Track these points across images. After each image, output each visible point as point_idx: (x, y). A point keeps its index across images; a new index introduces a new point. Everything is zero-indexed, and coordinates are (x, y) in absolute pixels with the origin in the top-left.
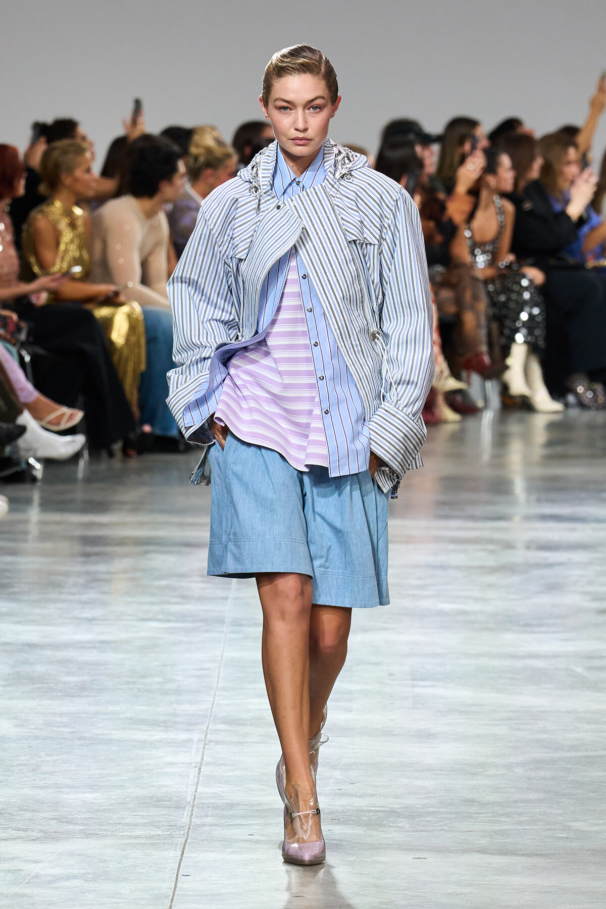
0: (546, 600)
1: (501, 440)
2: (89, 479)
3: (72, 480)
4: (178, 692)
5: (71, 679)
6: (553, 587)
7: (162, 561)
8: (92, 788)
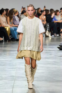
0: (50, 56)
1: (45, 40)
2: (4, 44)
3: (2, 44)
4: (14, 65)
5: (3, 64)
6: (51, 55)
7: (12, 52)
8: (5, 75)
